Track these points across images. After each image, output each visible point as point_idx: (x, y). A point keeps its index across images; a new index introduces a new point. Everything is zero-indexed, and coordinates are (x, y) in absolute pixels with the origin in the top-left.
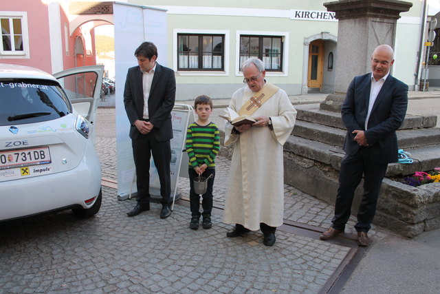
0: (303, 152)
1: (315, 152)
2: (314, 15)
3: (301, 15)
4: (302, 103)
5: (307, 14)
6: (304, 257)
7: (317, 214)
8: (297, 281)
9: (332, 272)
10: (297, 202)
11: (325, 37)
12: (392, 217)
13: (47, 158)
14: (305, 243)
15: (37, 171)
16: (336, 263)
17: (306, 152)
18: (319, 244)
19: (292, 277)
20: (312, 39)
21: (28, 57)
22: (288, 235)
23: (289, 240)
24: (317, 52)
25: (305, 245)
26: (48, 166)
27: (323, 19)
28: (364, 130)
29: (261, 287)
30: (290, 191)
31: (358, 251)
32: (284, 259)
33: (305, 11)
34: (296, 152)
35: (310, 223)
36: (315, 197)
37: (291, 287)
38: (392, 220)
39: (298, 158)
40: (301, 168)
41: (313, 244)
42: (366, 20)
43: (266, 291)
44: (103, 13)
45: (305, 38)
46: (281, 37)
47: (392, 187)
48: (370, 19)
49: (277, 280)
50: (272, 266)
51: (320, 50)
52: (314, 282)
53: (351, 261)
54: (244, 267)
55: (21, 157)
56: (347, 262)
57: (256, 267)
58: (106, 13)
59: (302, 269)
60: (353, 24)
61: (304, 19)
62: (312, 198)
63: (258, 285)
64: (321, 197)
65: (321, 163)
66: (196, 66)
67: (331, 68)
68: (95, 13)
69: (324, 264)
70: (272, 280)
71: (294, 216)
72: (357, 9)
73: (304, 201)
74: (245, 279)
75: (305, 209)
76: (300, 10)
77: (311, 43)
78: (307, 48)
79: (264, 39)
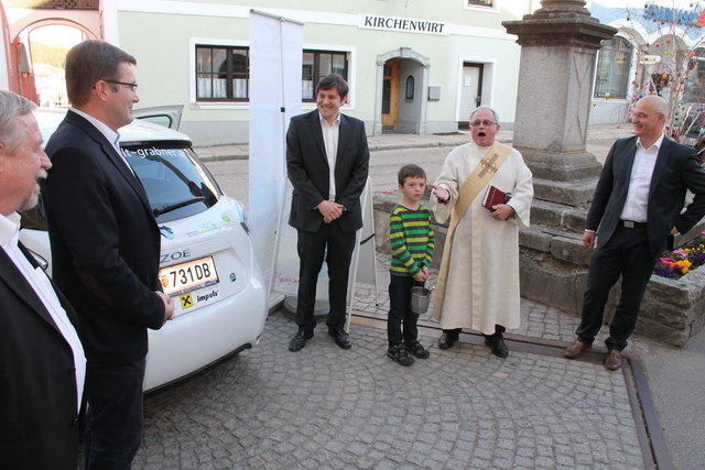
2: (391, 23)
3: (372, 22)
4: (382, 149)
5: (381, 22)
6: (579, 388)
7: (544, 322)
8: (601, 426)
9: (628, 406)
11: (406, 55)
12: (651, 321)
13: (213, 277)
14: (562, 366)
15: (202, 298)
19: (590, 420)
20: (389, 57)
23: (539, 363)
24: (390, 75)
25: (566, 370)
26: (215, 288)
27: (402, 30)
29: (566, 441)
31: (632, 371)
32: (558, 394)
33: (378, 17)
35: (546, 337)
38: (651, 324)
41: (574, 368)
42: (568, 50)
43: (577, 445)
44: (66, 8)
45: (378, 56)
46: (345, 53)
48: (573, 49)
49: (577, 428)
50: (552, 406)
51: (394, 71)
52: (619, 423)
53: (638, 388)
55: (179, 277)
56: (634, 390)
58: (72, 9)
59: (591, 407)
60: (546, 54)
61: (376, 28)
63: (560, 437)
64: (534, 297)
66: (224, 95)
67: (410, 98)
68: (54, 8)
69: (610, 395)
70: (569, 427)
72: (553, 34)
74: (537, 431)
76: (372, 16)
77: (386, 62)
78: (381, 70)
79: (321, 56)
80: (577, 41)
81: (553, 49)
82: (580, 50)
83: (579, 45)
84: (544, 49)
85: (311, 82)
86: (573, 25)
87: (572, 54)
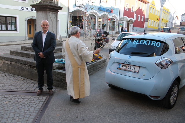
0: (26, 63)
1: (30, 62)
2: (29, 9)
3: (23, 8)
4: (26, 44)
5: (26, 9)
6: (29, 104)
7: (33, 86)
8: (27, 114)
9: (40, 107)
10: (25, 83)
11: (34, 18)
12: (60, 83)
14: (29, 98)
16: (41, 103)
17: (27, 63)
18: (35, 97)
19: (25, 113)
22: (22, 96)
23: (23, 98)
24: (31, 24)
25: (29, 99)
27: (32, 11)
28: (42, 52)
29: (12, 120)
30: (22, 79)
31: (49, 97)
32: (21, 106)
33: (25, 7)
34: (23, 63)
35: (31, 90)
36: (32, 80)
37: (24, 116)
39: (24, 65)
40: (25, 69)
41: (32, 98)
42: (47, 12)
43: (14, 120)
45: (25, 18)
46: (15, 17)
47: (59, 72)
48: (48, 12)
49: (18, 115)
50: (16, 110)
52: (33, 112)
53: (47, 101)
54: (3, 113)
56: (46, 102)
57: (9, 112)
59: (28, 108)
61: (24, 10)
62: (31, 80)
63: (10, 119)
64: (34, 80)
65: (33, 66)
67: (36, 30)
69: (37, 104)
70: (16, 116)
71: (24, 88)
72: (43, 8)
73: (28, 82)
74: (4, 118)
75: (28, 85)
76: (23, 7)
77: (28, 20)
78: (26, 22)
79: (8, 18)
80: (49, 10)
81: (43, 12)
82: (51, 12)
84: (41, 12)
85: (5, 25)
86: (46, 5)
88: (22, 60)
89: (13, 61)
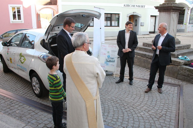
2: (131, 6)
3: (126, 6)
5: (128, 6)
6: (166, 91)
8: (169, 97)
9: (177, 94)
11: (135, 14)
12: (187, 77)
20: (130, 15)
21: (23, 22)
27: (134, 7)
30: (147, 70)
31: (180, 88)
34: (149, 57)
38: (187, 78)
44: (49, 5)
45: (127, 14)
46: (119, 14)
47: (187, 68)
51: (132, 18)
52: (173, 97)
56: (179, 91)
58: (51, 5)
60: (165, 14)
61: (127, 7)
67: (136, 25)
68: (47, 5)
69: (173, 92)
72: (167, 9)
76: (126, 4)
78: (128, 18)
79: (113, 15)
80: (173, 11)
81: (167, 13)
82: (174, 13)
83: (173, 12)
85: (110, 22)
87: (171, 14)
88: (149, 55)
89: (140, 55)
